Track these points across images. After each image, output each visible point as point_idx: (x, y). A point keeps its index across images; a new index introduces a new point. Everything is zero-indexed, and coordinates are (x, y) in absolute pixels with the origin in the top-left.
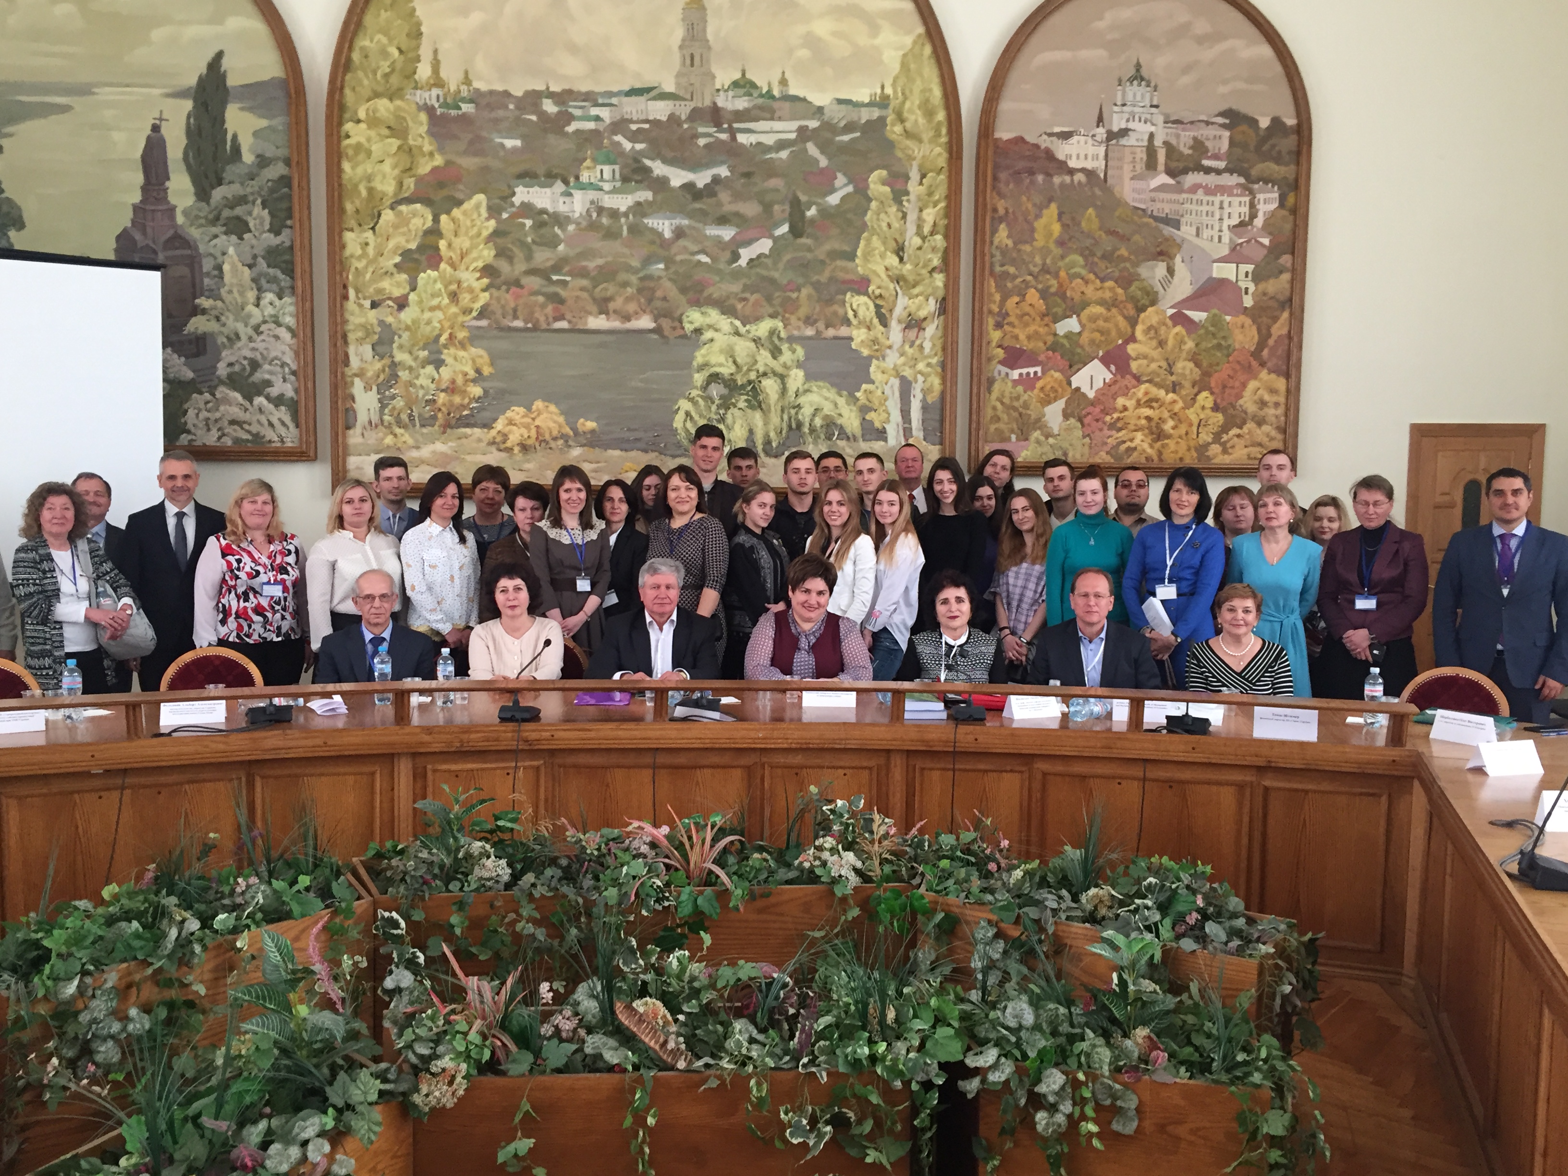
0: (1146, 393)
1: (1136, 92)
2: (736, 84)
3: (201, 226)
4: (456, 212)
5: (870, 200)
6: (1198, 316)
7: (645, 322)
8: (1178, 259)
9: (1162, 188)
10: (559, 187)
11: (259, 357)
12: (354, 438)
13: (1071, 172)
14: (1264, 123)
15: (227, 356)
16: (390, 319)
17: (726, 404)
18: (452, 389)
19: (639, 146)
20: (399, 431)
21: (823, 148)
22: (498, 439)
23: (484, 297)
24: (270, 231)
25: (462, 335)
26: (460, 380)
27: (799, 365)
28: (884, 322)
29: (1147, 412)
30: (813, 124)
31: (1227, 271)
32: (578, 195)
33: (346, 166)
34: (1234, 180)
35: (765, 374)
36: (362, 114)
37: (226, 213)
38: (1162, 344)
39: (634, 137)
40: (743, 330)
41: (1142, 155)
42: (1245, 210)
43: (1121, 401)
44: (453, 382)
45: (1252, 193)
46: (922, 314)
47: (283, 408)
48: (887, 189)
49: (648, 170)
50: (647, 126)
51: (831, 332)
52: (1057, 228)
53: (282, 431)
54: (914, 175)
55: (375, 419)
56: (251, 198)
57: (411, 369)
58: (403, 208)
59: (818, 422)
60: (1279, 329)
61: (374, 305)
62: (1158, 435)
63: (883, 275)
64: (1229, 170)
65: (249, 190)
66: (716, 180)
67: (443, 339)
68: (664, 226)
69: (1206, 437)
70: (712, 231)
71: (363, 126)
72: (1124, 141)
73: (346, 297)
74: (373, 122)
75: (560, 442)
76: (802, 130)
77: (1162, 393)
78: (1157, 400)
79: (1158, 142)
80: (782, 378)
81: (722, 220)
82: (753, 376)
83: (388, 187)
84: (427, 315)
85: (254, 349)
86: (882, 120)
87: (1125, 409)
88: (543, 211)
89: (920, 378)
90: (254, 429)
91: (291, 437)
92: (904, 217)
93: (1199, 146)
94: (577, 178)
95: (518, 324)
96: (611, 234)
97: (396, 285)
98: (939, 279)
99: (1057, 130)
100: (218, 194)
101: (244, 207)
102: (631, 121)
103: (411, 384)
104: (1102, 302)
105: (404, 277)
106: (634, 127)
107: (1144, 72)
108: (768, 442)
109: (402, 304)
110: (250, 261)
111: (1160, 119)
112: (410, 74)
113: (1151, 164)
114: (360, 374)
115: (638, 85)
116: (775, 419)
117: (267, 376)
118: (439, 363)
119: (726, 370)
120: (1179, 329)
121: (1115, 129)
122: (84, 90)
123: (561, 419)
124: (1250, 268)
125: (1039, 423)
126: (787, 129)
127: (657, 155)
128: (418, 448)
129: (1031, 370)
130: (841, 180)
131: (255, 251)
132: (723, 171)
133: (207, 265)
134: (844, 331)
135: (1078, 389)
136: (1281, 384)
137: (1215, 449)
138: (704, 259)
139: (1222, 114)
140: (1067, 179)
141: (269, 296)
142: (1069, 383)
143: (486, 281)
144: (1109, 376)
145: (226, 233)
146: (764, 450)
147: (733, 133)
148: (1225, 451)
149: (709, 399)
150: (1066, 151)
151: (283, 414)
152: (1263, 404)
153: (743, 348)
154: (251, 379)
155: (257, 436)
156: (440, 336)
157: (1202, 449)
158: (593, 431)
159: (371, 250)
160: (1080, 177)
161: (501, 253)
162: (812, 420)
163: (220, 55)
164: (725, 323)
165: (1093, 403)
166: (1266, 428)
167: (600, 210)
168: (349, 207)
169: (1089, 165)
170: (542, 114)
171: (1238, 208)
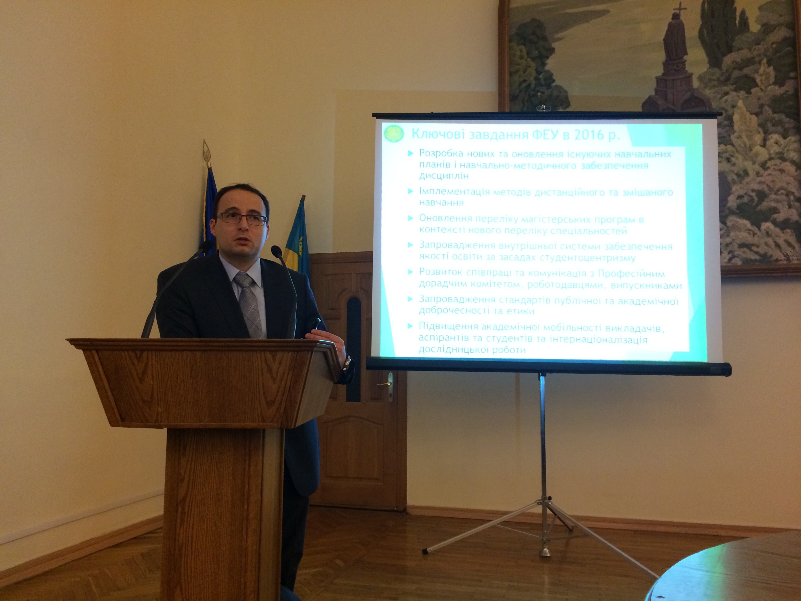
3: (714, 86)
11: (766, 189)
24: (775, 83)
37: (736, 73)
47: (789, 231)
53: (789, 251)
56: (757, 59)
65: (755, 53)
85: (760, 183)
90: (762, 250)
100: (728, 60)
101: (751, 68)
110: (757, 110)
117: (773, 204)
131: (761, 101)
141: (775, 137)
145: (735, 90)
151: (788, 236)
154: (759, 208)
155: (765, 256)
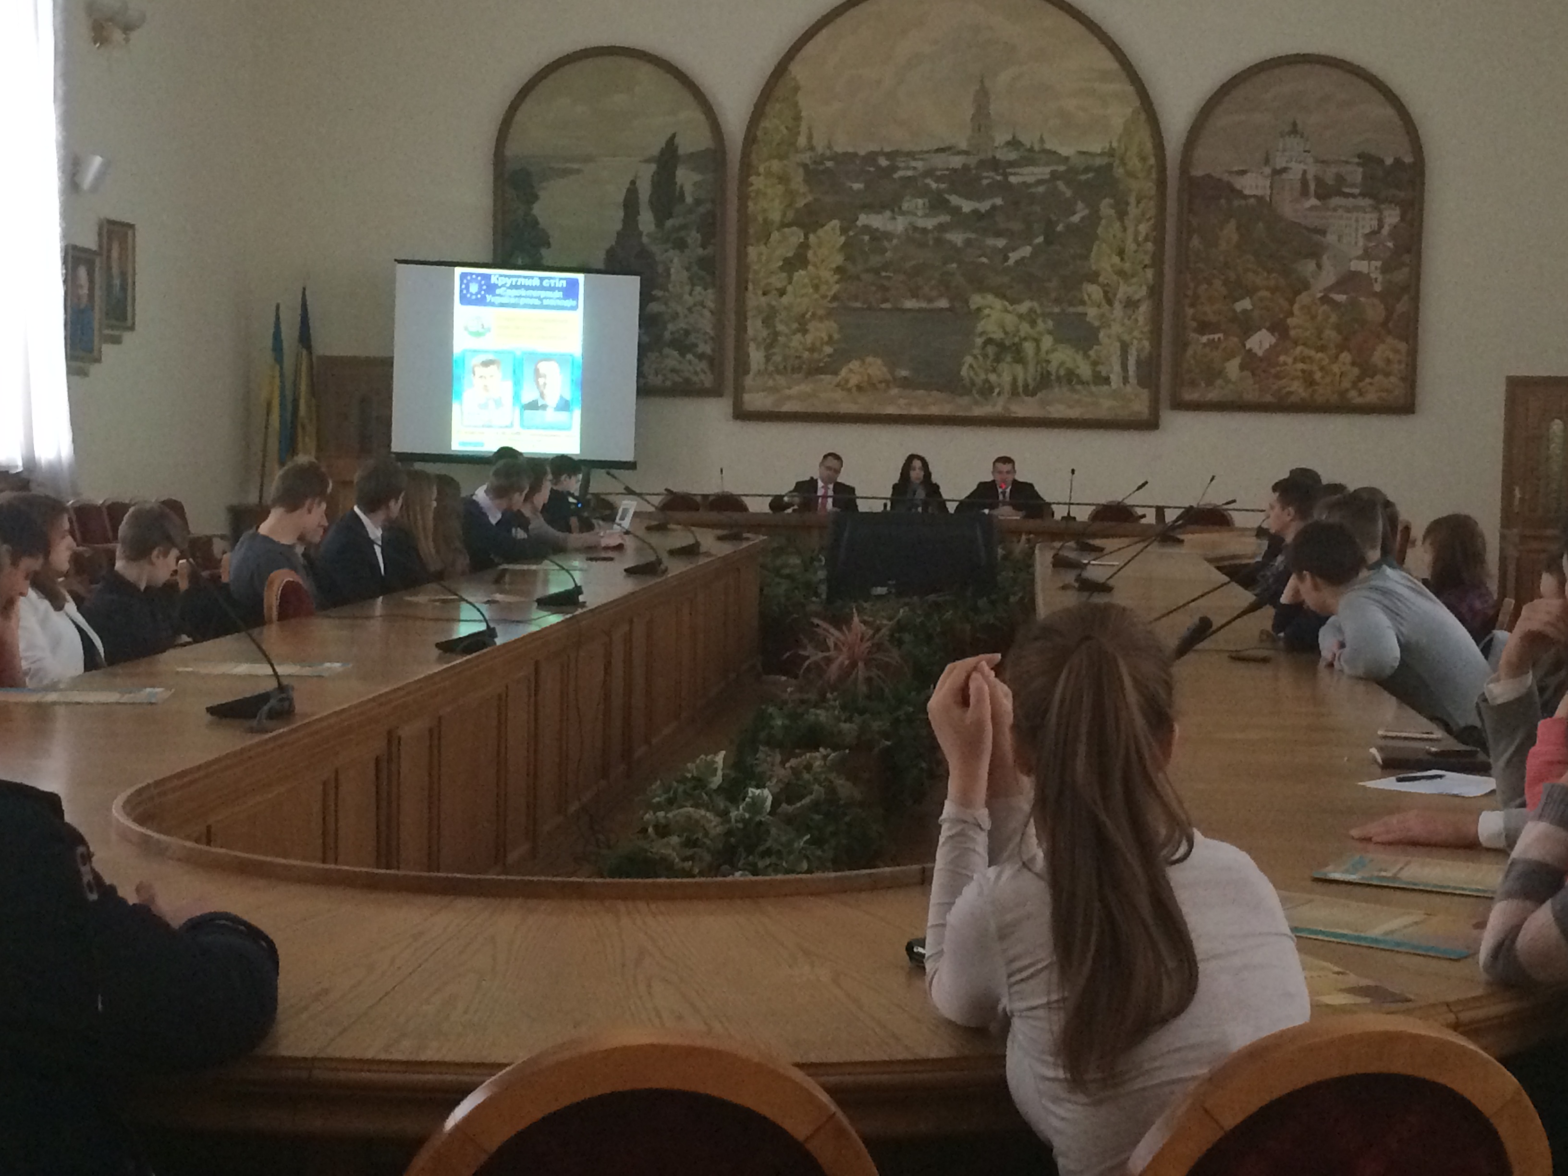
0: (1302, 352)
1: (1293, 142)
2: (1008, 143)
3: (658, 244)
4: (821, 232)
5: (1100, 218)
6: (1341, 298)
7: (943, 303)
8: (1325, 257)
9: (1313, 208)
10: (888, 213)
11: (690, 328)
12: (749, 381)
13: (1246, 197)
14: (1389, 161)
15: (671, 327)
16: (774, 303)
17: (998, 359)
18: (812, 350)
19: (943, 186)
20: (778, 377)
21: (1068, 184)
22: (843, 383)
23: (836, 288)
24: (701, 246)
25: (821, 312)
26: (818, 344)
27: (1050, 332)
28: (1110, 302)
29: (1300, 366)
30: (1062, 168)
31: (1362, 266)
32: (900, 219)
33: (750, 204)
34: (1366, 202)
35: (1025, 339)
36: (761, 169)
37: (674, 235)
38: (1313, 318)
39: (938, 180)
40: (1010, 308)
41: (1298, 185)
42: (1375, 223)
43: (1282, 358)
44: (813, 344)
45: (1380, 212)
46: (1137, 297)
47: (704, 361)
48: (1113, 211)
49: (948, 201)
50: (947, 172)
51: (1071, 310)
52: (1235, 237)
53: (702, 376)
54: (1132, 200)
55: (762, 367)
56: (690, 226)
57: (786, 335)
58: (786, 230)
59: (1062, 372)
60: (1401, 307)
61: (764, 294)
62: (1309, 381)
63: (1110, 269)
64: (1363, 195)
65: (688, 220)
66: (994, 208)
67: (808, 316)
68: (957, 238)
69: (1346, 384)
70: (991, 242)
71: (762, 178)
72: (1284, 176)
73: (746, 289)
74: (769, 174)
75: (883, 385)
76: (1053, 173)
77: (1312, 353)
78: (1310, 358)
79: (1310, 176)
80: (1037, 341)
81: (998, 234)
82: (1016, 340)
83: (776, 216)
84: (799, 300)
85: (687, 323)
86: (1110, 166)
87: (1285, 364)
88: (877, 230)
89: (1135, 342)
90: (685, 375)
91: (708, 380)
92: (1125, 229)
93: (1340, 179)
94: (900, 208)
95: (858, 305)
96: (922, 245)
97: (778, 280)
98: (1150, 273)
99: (1236, 169)
100: (669, 223)
101: (685, 231)
102: (936, 169)
103: (786, 346)
104: (1267, 288)
105: (784, 275)
106: (939, 173)
107: (1300, 126)
108: (1026, 386)
109: (782, 292)
110: (687, 266)
111: (1310, 160)
112: (793, 144)
113: (1305, 192)
114: (754, 339)
115: (942, 146)
116: (1031, 368)
117: (695, 341)
118: (805, 332)
119: (998, 335)
120: (1325, 307)
121: (1278, 167)
122: (588, 159)
123: (885, 369)
124: (1379, 264)
125: (1220, 373)
126: (1042, 172)
127: (954, 191)
128: (790, 388)
129: (1216, 336)
130: (1080, 205)
131: (691, 260)
132: (999, 201)
133: (660, 269)
134: (1080, 309)
135: (1250, 350)
136: (1403, 346)
137: (1353, 394)
138: (984, 260)
139: (1359, 156)
140: (1243, 202)
141: (698, 289)
142: (1244, 346)
143: (837, 277)
144: (1273, 340)
145: (673, 249)
146: (1023, 391)
147: (1006, 175)
148: (1361, 394)
149: (986, 356)
150: (1240, 183)
151: (704, 365)
152: (1388, 361)
153: (1010, 320)
154: (685, 342)
155: (687, 380)
156: (806, 313)
157: (1343, 394)
158: (905, 378)
159: (764, 258)
160: (1252, 201)
161: (848, 258)
162: (1057, 371)
163: (674, 136)
164: (998, 303)
165: (1261, 360)
166: (1393, 379)
167: (915, 229)
168: (751, 231)
169: (1259, 192)
170: (879, 168)
171: (1369, 221)
